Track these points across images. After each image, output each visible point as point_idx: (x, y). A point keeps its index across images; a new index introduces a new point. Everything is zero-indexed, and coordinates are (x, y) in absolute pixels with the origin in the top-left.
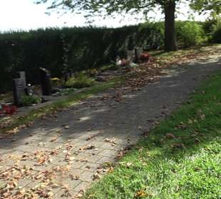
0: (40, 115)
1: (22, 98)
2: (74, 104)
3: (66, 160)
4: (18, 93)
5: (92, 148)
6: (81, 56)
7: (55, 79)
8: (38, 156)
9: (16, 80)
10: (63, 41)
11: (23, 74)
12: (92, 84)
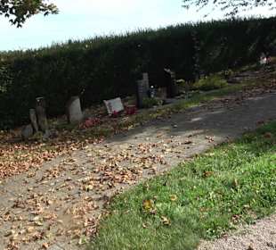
0: (155, 116)
1: (144, 99)
2: (193, 106)
3: (163, 151)
4: (140, 94)
5: (189, 143)
6: (218, 54)
7: (180, 81)
8: (142, 147)
9: (139, 81)
10: (194, 39)
11: (145, 75)
12: (222, 86)
